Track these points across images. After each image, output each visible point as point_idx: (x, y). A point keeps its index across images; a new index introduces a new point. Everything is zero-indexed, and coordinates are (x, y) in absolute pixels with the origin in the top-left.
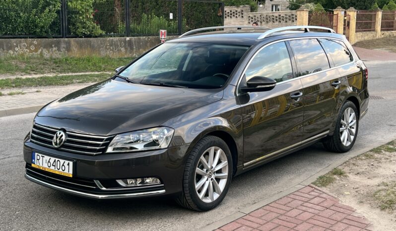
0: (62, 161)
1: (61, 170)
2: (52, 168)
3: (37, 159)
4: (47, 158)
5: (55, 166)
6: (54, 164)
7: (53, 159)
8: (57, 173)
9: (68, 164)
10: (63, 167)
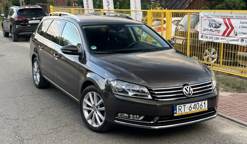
0: (200, 103)
1: (200, 109)
2: (193, 110)
3: (179, 109)
4: (188, 105)
5: (195, 108)
6: (194, 107)
7: (193, 104)
8: (197, 112)
9: (205, 103)
10: (201, 106)
